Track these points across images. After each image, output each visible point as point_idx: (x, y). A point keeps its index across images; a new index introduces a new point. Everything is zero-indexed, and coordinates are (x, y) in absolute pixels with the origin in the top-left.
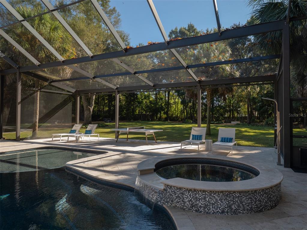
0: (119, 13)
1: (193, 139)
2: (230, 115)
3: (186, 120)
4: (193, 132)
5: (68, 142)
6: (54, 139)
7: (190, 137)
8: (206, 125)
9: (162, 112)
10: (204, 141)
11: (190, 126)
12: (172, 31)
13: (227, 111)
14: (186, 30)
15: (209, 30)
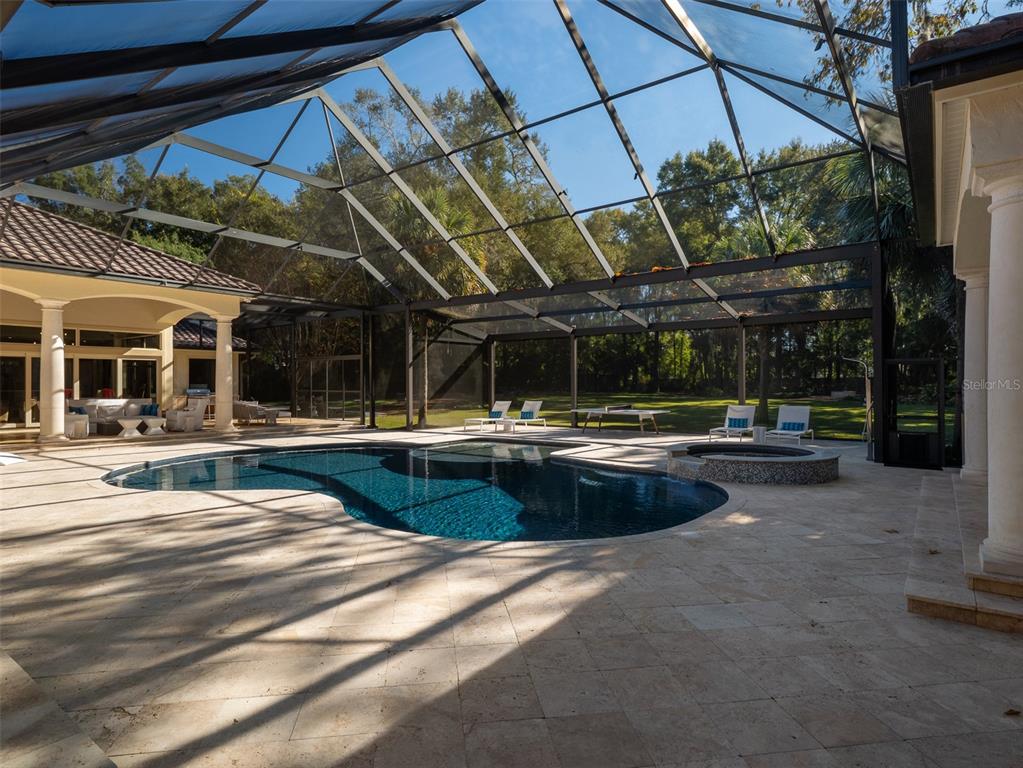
0: (545, 145)
1: (730, 426)
2: (830, 375)
3: (708, 389)
4: (730, 414)
5: (496, 432)
6: (468, 428)
7: (724, 421)
8: (756, 402)
9: (640, 369)
10: (750, 429)
11: (721, 403)
12: (667, 163)
13: (820, 365)
14: (703, 158)
15: (768, 154)
